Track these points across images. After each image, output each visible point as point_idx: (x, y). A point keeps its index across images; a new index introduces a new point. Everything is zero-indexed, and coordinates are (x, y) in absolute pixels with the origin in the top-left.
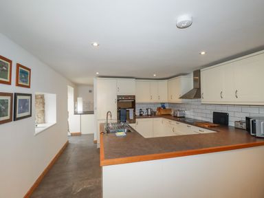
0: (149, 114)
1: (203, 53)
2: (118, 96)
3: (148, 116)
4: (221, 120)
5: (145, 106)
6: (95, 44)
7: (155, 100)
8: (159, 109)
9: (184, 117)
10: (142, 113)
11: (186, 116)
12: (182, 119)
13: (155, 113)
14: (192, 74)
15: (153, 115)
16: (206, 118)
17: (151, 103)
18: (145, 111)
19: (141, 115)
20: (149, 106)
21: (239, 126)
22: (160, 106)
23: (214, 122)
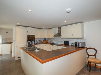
0: (40, 43)
1: (65, 21)
2: (27, 35)
3: (39, 44)
4: (67, 43)
5: (38, 39)
6: (30, 11)
7: (43, 37)
8: (44, 41)
9: (53, 43)
10: (37, 42)
11: (54, 43)
12: (53, 44)
13: (42, 42)
14: (57, 28)
15: (41, 43)
16: (62, 43)
17: (40, 38)
18: (38, 42)
19: (36, 43)
20: (40, 40)
21: (73, 45)
22: (44, 39)
23: (65, 44)
